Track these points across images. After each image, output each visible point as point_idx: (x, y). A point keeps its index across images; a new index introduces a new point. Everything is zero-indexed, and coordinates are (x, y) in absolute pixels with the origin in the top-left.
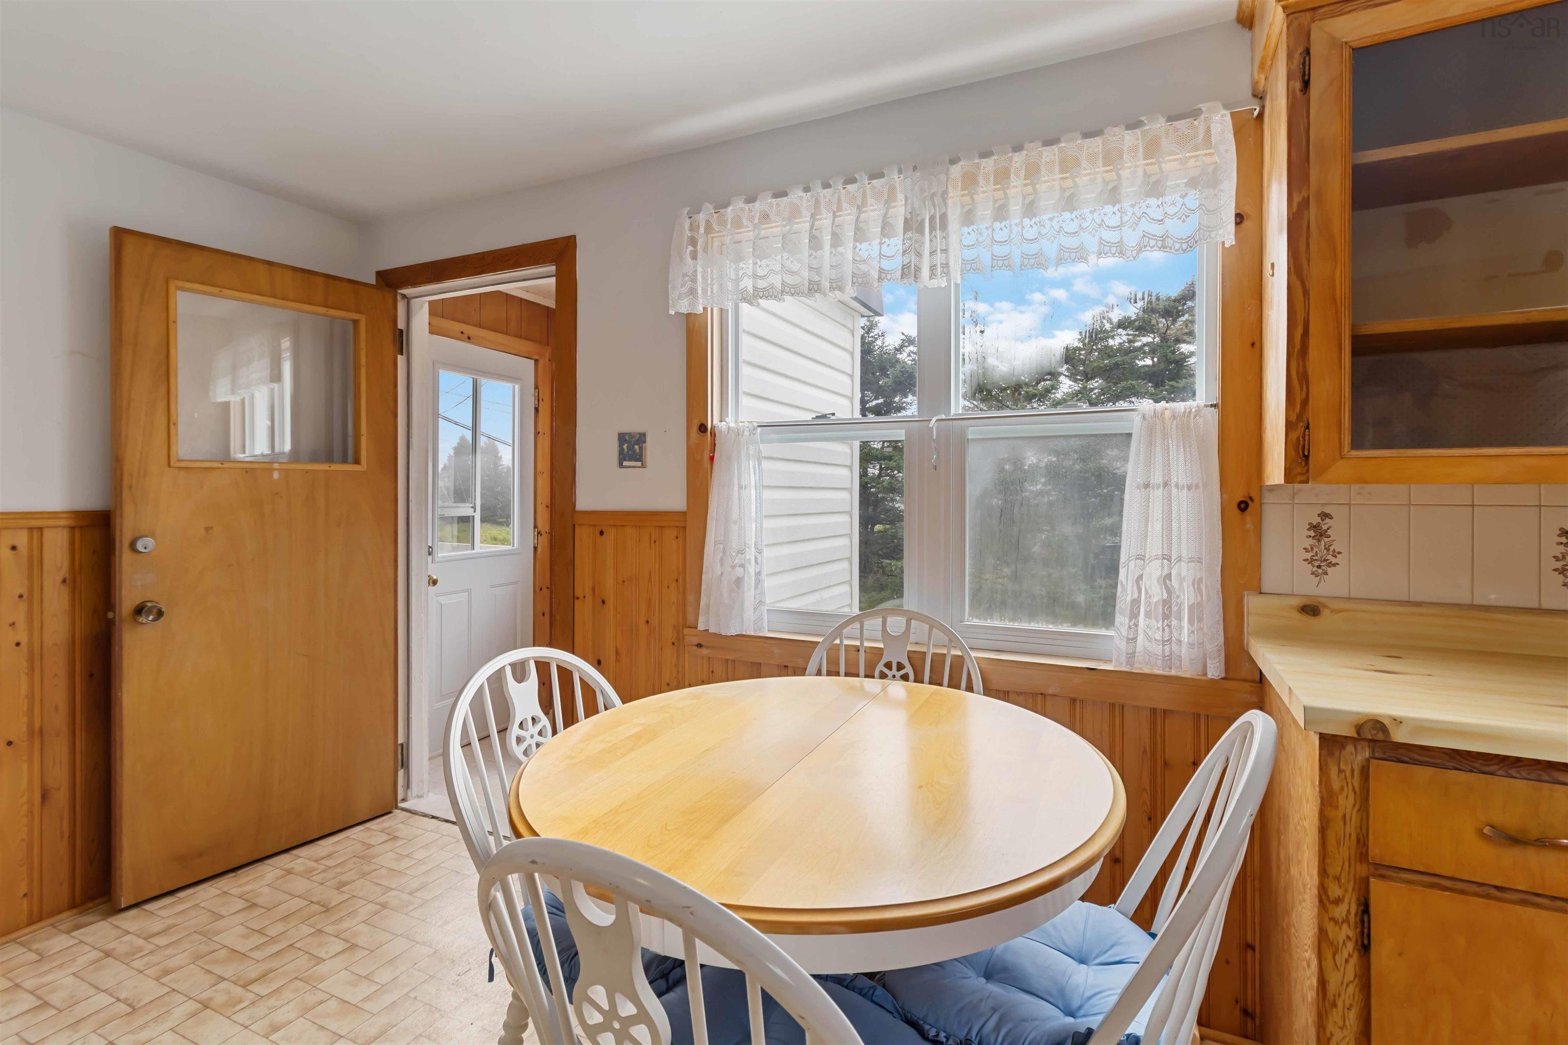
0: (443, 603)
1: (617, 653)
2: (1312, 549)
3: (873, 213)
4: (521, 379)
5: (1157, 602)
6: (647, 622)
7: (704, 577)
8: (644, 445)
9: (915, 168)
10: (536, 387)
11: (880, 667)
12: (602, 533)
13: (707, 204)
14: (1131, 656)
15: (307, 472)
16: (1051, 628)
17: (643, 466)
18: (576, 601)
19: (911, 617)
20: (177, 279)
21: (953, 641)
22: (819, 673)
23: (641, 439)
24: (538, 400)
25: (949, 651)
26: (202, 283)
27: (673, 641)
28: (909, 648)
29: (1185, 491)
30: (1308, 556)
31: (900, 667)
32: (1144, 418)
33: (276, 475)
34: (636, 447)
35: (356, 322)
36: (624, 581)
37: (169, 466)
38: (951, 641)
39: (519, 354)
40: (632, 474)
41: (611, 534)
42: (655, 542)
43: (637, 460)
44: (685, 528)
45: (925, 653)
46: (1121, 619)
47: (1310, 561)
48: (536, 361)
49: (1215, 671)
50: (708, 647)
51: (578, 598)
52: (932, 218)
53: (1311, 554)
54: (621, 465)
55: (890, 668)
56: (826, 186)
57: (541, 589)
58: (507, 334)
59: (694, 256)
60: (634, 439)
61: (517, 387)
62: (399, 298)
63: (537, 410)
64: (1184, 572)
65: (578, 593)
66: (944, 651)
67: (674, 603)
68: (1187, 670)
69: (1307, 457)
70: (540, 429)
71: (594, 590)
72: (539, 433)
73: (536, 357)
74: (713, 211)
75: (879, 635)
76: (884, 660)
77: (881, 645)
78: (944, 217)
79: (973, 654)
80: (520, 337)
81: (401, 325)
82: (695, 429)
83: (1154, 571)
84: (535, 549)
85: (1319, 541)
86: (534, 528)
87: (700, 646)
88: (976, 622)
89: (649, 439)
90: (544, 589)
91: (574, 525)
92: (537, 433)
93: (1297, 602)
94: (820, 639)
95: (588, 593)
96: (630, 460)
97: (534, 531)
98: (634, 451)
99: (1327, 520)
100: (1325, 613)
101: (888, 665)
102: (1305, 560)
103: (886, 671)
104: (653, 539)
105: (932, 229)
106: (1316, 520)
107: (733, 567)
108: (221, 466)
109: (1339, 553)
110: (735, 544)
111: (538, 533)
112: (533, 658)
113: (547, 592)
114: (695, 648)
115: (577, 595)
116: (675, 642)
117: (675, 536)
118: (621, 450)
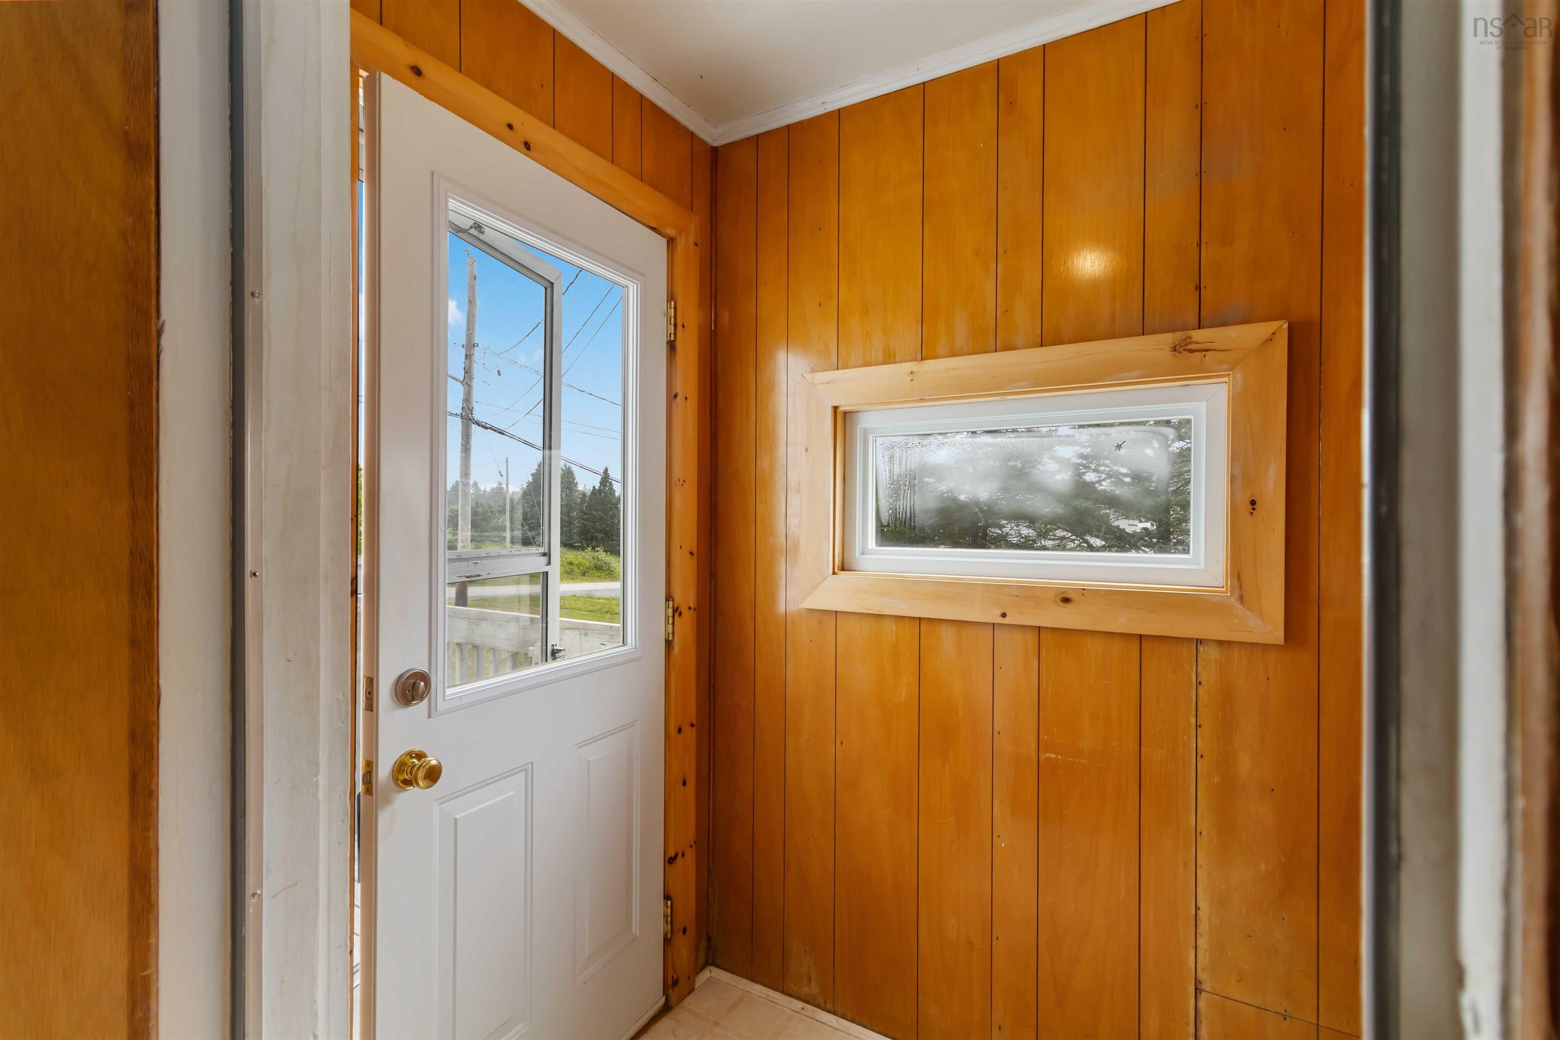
0: (457, 817)
4: (640, 274)
10: (671, 297)
24: (675, 326)
39: (635, 216)
48: (671, 241)
57: (680, 730)
58: (612, 162)
63: (672, 346)
70: (678, 388)
72: (676, 396)
73: (671, 231)
80: (637, 179)
84: (669, 644)
86: (667, 600)
90: (687, 729)
92: (672, 397)
97: (667, 607)
111: (676, 610)
113: (690, 734)
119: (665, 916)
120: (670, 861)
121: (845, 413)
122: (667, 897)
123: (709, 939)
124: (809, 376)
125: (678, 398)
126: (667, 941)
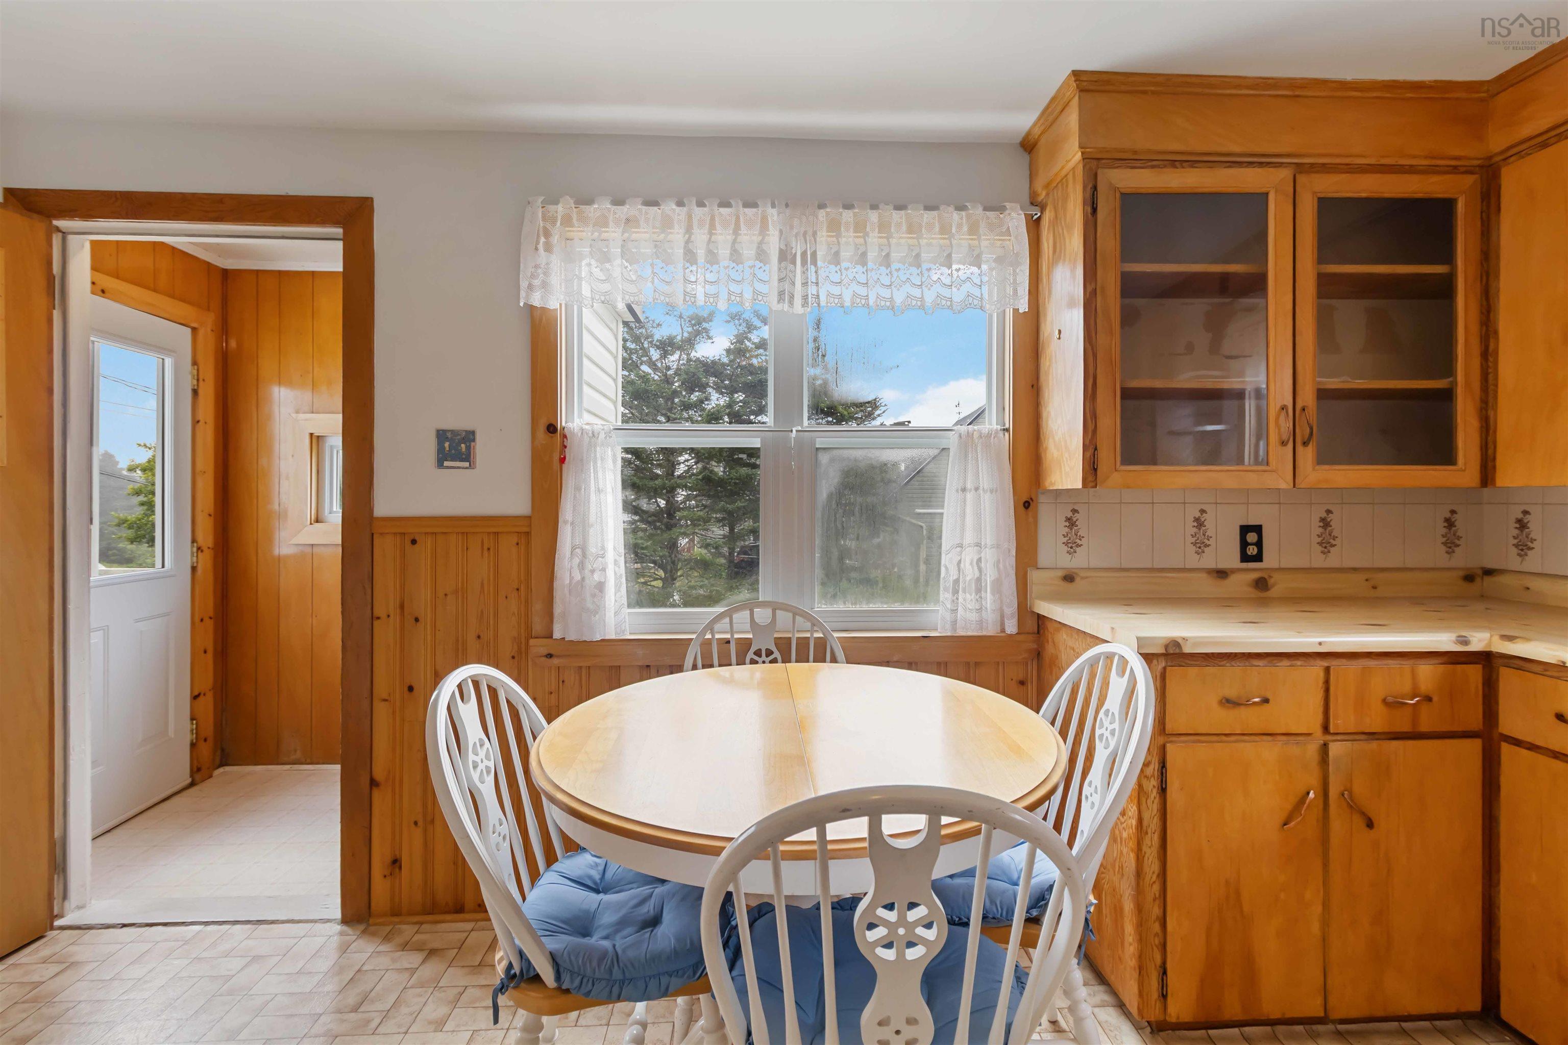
2: (1067, 535)
3: (748, 240)
4: (174, 352)
5: (970, 580)
6: (479, 637)
8: (472, 444)
9: (787, 205)
10: (195, 363)
11: (750, 655)
12: (414, 542)
13: (568, 197)
14: (954, 623)
16: (885, 607)
17: (473, 467)
18: (376, 623)
19: (775, 607)
21: (815, 623)
22: (695, 667)
23: (469, 437)
24: (198, 380)
25: (812, 635)
27: (512, 654)
28: (776, 635)
29: (988, 493)
30: (1065, 540)
31: (769, 653)
32: (960, 436)
34: (463, 445)
36: (446, 595)
38: (813, 625)
39: (171, 319)
40: (457, 475)
41: (427, 543)
42: (489, 549)
43: (463, 460)
44: (528, 534)
45: (790, 638)
46: (945, 596)
47: (1066, 544)
48: (194, 330)
49: (1011, 627)
50: (558, 657)
51: (378, 618)
52: (804, 254)
53: (1067, 539)
54: (440, 464)
55: (760, 656)
56: (701, 204)
57: (202, 620)
58: (155, 290)
59: (548, 248)
60: (459, 437)
61: (168, 362)
63: (195, 392)
64: (989, 556)
65: (379, 612)
66: (808, 635)
67: (514, 614)
68: (991, 630)
69: (1095, 470)
70: (201, 416)
71: (402, 607)
72: (198, 422)
73: (195, 325)
74: (573, 206)
75: (748, 627)
76: (754, 648)
77: (750, 636)
78: (814, 254)
79: (836, 635)
80: (172, 296)
81: (56, 268)
82: (541, 429)
83: (969, 556)
85: (1071, 529)
86: (193, 542)
87: (550, 656)
88: (824, 608)
89: (478, 437)
90: (206, 619)
91: (373, 534)
92: (196, 422)
93: (1060, 573)
94: (693, 636)
95: (393, 610)
96: (455, 460)
97: (192, 547)
98: (459, 450)
99: (1076, 514)
100: (1078, 579)
101: (758, 653)
102: (1063, 543)
103: (756, 658)
104: (485, 547)
105: (804, 263)
106: (1070, 514)
107: (593, 571)
109: (1083, 537)
110: (592, 549)
111: (199, 549)
113: (209, 624)
114: (544, 659)
115: (376, 614)
116: (516, 655)
117: (516, 542)
118: (440, 449)
119: (192, 731)
120: (195, 697)
121: (318, 437)
122: (192, 719)
123: (223, 750)
124: (294, 415)
125: (200, 423)
126: (193, 745)
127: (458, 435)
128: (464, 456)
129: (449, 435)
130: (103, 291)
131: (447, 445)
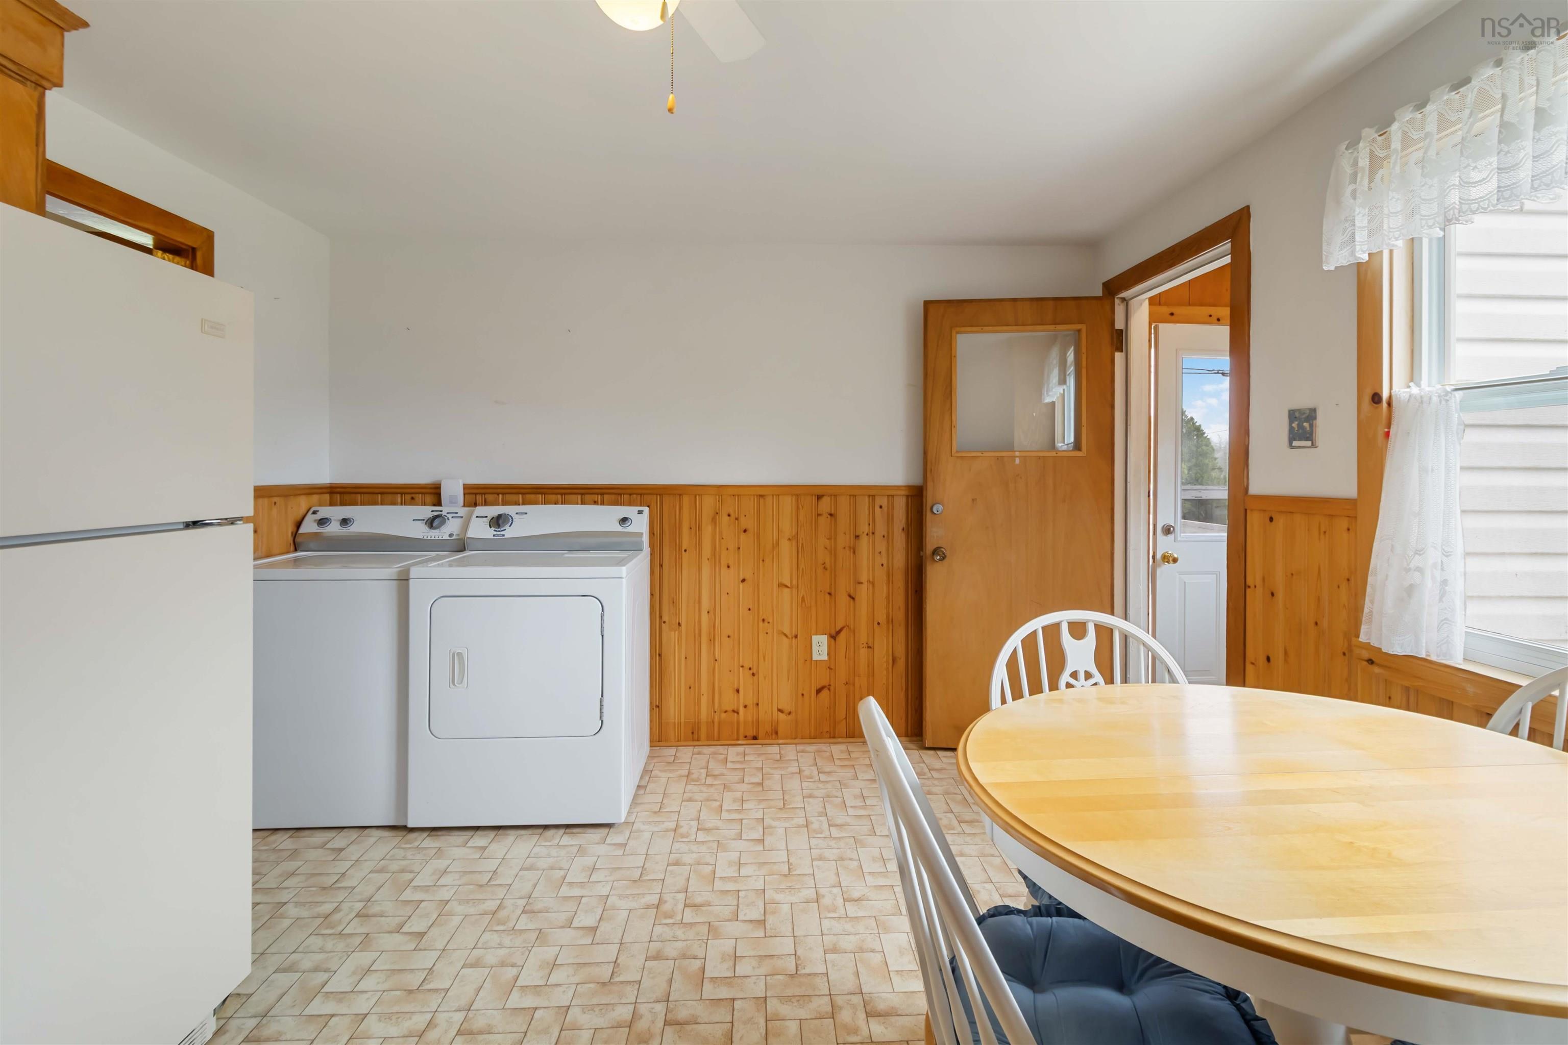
0: (1186, 581)
1: (1286, 653)
6: (1316, 624)
7: (1370, 579)
8: (1314, 422)
12: (1271, 519)
15: (1039, 458)
17: (1313, 445)
18: (1248, 591)
20: (957, 326)
23: (1311, 415)
26: (972, 326)
27: (1343, 650)
33: (1017, 461)
34: (1307, 424)
35: (1079, 331)
36: (1292, 574)
37: (952, 456)
40: (1303, 455)
41: (1280, 521)
42: (1325, 532)
43: (1307, 439)
44: (1356, 518)
50: (1379, 665)
51: (1249, 587)
54: (1290, 444)
60: (1304, 416)
62: (1117, 301)
65: (1250, 581)
67: (1344, 606)
71: (1265, 579)
74: (1376, 135)
81: (1119, 325)
82: (1367, 399)
87: (1371, 662)
89: (1320, 414)
91: (1246, 510)
94: (1523, 682)
95: (1259, 582)
96: (1300, 440)
98: (1303, 428)
104: (1323, 529)
107: (1408, 570)
108: (981, 455)
112: (1093, 621)
114: (1365, 663)
115: (1248, 583)
116: (1346, 652)
117: (1346, 527)
118: (1291, 429)
127: (1304, 413)
128: (1308, 435)
129: (1297, 414)
130: (1218, 320)
131: (1295, 425)
